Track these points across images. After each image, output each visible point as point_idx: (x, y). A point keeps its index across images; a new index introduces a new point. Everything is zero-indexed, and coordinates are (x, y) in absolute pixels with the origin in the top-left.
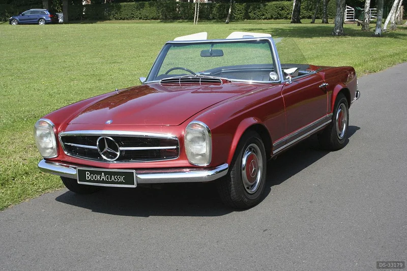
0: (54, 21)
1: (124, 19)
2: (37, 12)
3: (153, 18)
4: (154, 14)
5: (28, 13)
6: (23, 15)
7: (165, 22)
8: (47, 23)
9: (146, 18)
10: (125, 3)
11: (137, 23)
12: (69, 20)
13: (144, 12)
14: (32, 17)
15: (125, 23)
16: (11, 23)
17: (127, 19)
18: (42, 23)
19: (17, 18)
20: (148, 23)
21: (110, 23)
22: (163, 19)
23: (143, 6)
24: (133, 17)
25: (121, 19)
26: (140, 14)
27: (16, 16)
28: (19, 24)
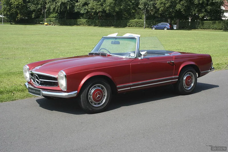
0: (172, 28)
1: (205, 29)
2: (164, 24)
3: (219, 29)
4: (221, 27)
5: (160, 25)
6: (158, 25)
7: (225, 31)
8: (168, 29)
9: (216, 29)
10: (206, 21)
11: (211, 31)
12: (179, 28)
13: (215, 26)
14: (161, 26)
15: (205, 31)
16: (152, 29)
17: (206, 29)
18: (165, 29)
19: (155, 27)
20: (216, 31)
21: (198, 31)
22: (224, 30)
23: (215, 23)
24: (209, 28)
25: (203, 29)
26: (213, 27)
27: (155, 25)
28: (156, 29)
